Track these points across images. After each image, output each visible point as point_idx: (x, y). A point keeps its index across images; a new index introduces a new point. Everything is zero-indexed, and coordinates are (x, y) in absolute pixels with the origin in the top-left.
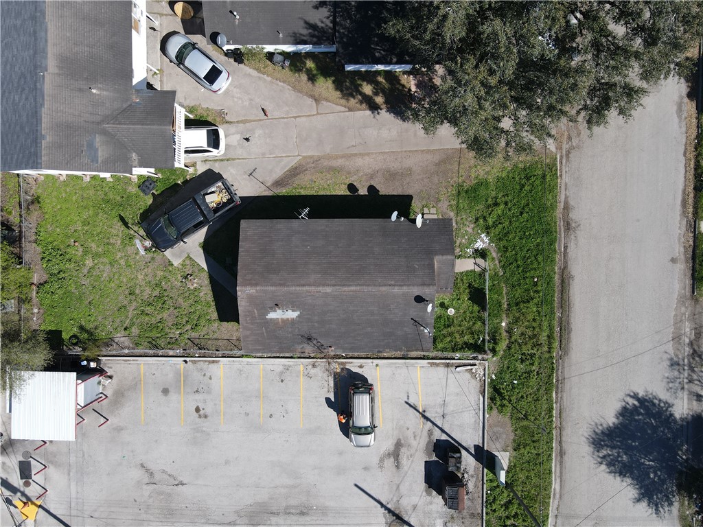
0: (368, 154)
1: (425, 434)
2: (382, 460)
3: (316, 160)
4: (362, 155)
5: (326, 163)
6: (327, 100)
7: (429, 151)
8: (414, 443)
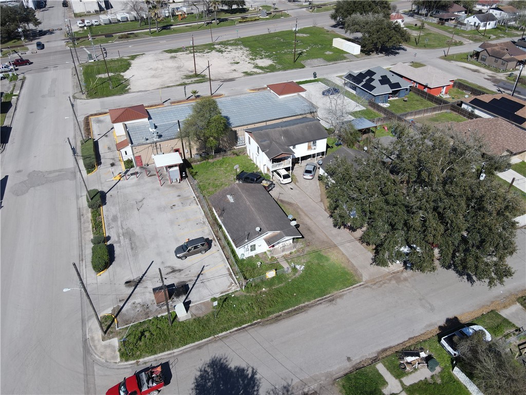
0: (311, 220)
1: (189, 279)
2: (169, 267)
3: (298, 207)
4: (310, 218)
5: (299, 210)
6: (324, 203)
7: (327, 236)
8: (183, 276)
